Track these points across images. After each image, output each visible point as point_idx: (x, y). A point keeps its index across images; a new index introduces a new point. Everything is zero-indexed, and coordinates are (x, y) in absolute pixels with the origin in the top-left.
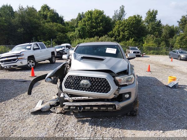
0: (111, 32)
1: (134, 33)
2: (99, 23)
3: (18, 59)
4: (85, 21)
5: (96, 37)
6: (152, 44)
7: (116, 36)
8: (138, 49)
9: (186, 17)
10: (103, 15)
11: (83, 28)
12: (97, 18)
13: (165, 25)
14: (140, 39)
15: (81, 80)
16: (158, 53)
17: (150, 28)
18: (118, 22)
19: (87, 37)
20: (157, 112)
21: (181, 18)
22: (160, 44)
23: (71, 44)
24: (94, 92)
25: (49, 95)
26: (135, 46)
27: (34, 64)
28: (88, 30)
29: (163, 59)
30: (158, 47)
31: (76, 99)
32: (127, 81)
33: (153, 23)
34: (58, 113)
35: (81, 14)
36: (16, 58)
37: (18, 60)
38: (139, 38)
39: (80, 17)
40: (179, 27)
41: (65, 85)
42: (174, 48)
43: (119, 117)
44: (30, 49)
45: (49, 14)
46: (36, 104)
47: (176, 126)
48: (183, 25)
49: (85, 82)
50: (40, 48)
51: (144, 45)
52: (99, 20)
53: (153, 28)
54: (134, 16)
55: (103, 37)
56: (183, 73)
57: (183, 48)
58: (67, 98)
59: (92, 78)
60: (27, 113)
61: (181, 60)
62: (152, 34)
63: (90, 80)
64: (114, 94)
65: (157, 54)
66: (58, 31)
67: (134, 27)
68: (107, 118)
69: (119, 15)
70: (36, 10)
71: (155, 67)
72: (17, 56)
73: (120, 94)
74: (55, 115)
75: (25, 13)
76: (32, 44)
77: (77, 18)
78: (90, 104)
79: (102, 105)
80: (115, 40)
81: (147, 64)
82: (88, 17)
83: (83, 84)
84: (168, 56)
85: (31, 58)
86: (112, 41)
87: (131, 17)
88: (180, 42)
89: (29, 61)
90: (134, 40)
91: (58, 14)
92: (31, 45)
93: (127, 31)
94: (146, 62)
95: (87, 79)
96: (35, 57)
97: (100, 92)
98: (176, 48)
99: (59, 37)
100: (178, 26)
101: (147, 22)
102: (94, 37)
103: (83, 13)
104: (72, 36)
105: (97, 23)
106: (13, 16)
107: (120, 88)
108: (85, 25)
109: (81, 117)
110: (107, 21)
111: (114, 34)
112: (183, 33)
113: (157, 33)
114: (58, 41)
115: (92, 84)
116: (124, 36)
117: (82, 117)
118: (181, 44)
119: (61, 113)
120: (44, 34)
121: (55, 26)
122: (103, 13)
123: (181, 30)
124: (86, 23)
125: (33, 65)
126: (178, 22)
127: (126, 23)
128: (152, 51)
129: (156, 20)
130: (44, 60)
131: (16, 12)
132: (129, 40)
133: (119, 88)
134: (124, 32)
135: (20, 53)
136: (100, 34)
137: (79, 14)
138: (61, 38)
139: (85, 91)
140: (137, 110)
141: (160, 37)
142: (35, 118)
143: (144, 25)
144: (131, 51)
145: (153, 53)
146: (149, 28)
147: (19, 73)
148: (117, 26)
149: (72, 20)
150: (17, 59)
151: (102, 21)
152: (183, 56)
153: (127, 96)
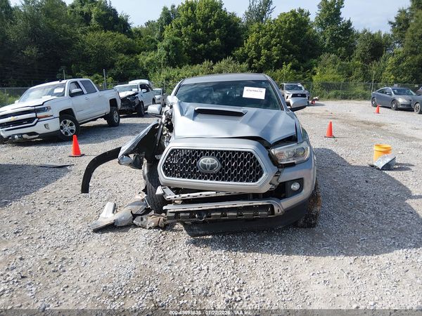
0: (241, 50)
1: (291, 51)
2: (212, 29)
3: (39, 118)
4: (178, 26)
5: (206, 63)
6: (332, 76)
7: (252, 59)
8: (303, 88)
9: (408, 11)
10: (221, 10)
11: (175, 43)
12: (206, 19)
13: (360, 31)
14: (305, 65)
15: (198, 159)
16: (347, 96)
17: (328, 39)
18: (256, 25)
19: (185, 62)
20: (355, 218)
21: (396, 14)
22: (350, 74)
23: (149, 79)
24: (229, 181)
25: (123, 194)
26: (296, 80)
27: (74, 128)
28: (187, 46)
29: (359, 109)
30: (347, 81)
31: (189, 198)
32: (295, 156)
33: (334, 27)
34: (150, 228)
35: (170, 9)
36: (33, 115)
37: (37, 121)
38: (303, 61)
39: (168, 17)
40: (392, 36)
41: (164, 170)
42: (381, 84)
43: (278, 231)
44: (63, 94)
45: (94, 10)
46: (99, 212)
47: (397, 244)
48: (401, 30)
49: (209, 162)
50: (85, 92)
51: (314, 78)
52: (213, 23)
53: (333, 39)
54: (291, 12)
55: (223, 63)
56: (403, 138)
57: (401, 82)
58: (170, 195)
59: (222, 152)
60: (85, 230)
61: (397, 109)
62: (331, 52)
63: (218, 157)
64: (270, 184)
65: (345, 98)
66: (119, 50)
67: (292, 38)
68: (255, 232)
69: (260, 10)
70: (64, 4)
71: (342, 127)
72: (36, 110)
73: (280, 183)
74: (144, 231)
75: (38, 10)
76: (67, 82)
77: (161, 18)
78: (220, 207)
79: (245, 207)
80: (251, 69)
81: (324, 121)
82: (186, 16)
83: (204, 166)
84: (370, 102)
85: (66, 114)
86: (242, 72)
87: (284, 14)
88: (394, 69)
89: (62, 122)
90: (292, 68)
91: (114, 10)
92: (63, 86)
93: (276, 45)
94: (322, 116)
95: (213, 155)
96: (75, 112)
97: (241, 181)
98: (386, 82)
99: (121, 65)
100: (391, 33)
101: (321, 25)
102: (201, 62)
103: (174, 6)
104: (152, 61)
105: (207, 30)
106: (12, 19)
107: (280, 170)
108: (180, 35)
109: (200, 233)
110: (230, 23)
111: (247, 53)
112: (401, 49)
113: (344, 49)
114: (120, 74)
115: (223, 165)
116: (269, 58)
117: (202, 232)
118: (397, 75)
119: (157, 227)
120: (86, 58)
121: (110, 39)
122: (221, 7)
123: (397, 43)
124: (183, 30)
125: (72, 131)
126: (390, 23)
127: (274, 28)
128: (332, 93)
129: (341, 19)
130: (95, 120)
131: (17, 8)
132: (281, 67)
133: (279, 172)
134: (269, 50)
135: (43, 105)
136: (214, 56)
137: (165, 9)
138: (126, 66)
139: (208, 181)
140: (317, 214)
141: (350, 59)
142: (104, 239)
143: (315, 31)
144: (288, 92)
145: (335, 97)
146: (325, 39)
147: (42, 149)
148: (254, 35)
149: (148, 24)
150: (36, 117)
151: (218, 25)
152: (401, 100)
153: (295, 187)
